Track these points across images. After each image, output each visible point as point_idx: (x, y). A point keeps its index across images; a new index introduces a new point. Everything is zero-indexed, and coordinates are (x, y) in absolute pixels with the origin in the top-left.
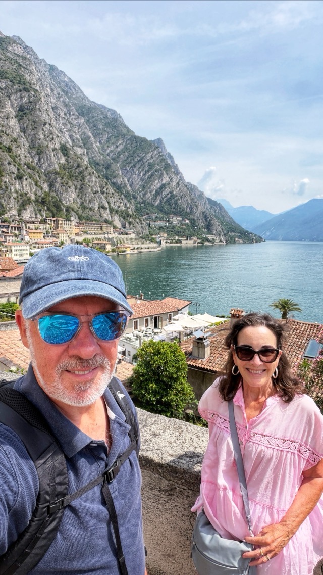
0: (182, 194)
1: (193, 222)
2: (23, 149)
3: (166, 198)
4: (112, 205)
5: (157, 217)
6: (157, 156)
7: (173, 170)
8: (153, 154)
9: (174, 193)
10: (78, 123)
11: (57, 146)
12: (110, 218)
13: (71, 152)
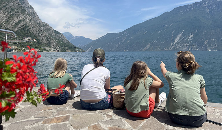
1: (38, 40)
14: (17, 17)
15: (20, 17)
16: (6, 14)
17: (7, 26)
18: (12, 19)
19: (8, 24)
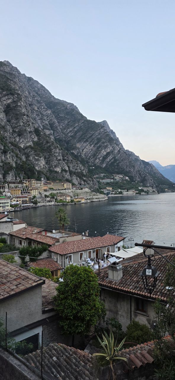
0: (122, 158)
1: (131, 178)
2: (8, 133)
3: (110, 162)
4: (71, 169)
5: (104, 176)
6: (103, 133)
7: (115, 142)
8: (100, 131)
9: (117, 158)
10: (47, 113)
11: (32, 129)
12: (70, 177)
13: (42, 133)
14: (105, 148)
15: (107, 149)
16: (92, 146)
17: (94, 161)
18: (99, 152)
19: (96, 159)
